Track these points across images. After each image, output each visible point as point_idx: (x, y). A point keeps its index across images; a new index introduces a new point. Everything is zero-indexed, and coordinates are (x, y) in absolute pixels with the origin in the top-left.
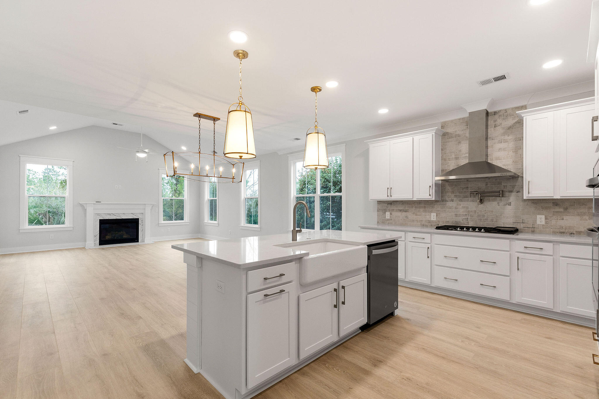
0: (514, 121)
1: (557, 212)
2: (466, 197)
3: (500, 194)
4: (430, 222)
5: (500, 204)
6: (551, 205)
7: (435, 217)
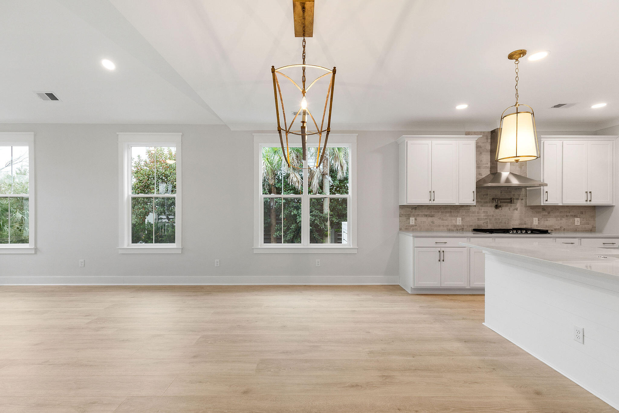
1: (544, 215)
2: (486, 203)
3: (511, 201)
5: (511, 209)
6: (541, 210)
7: (461, 221)
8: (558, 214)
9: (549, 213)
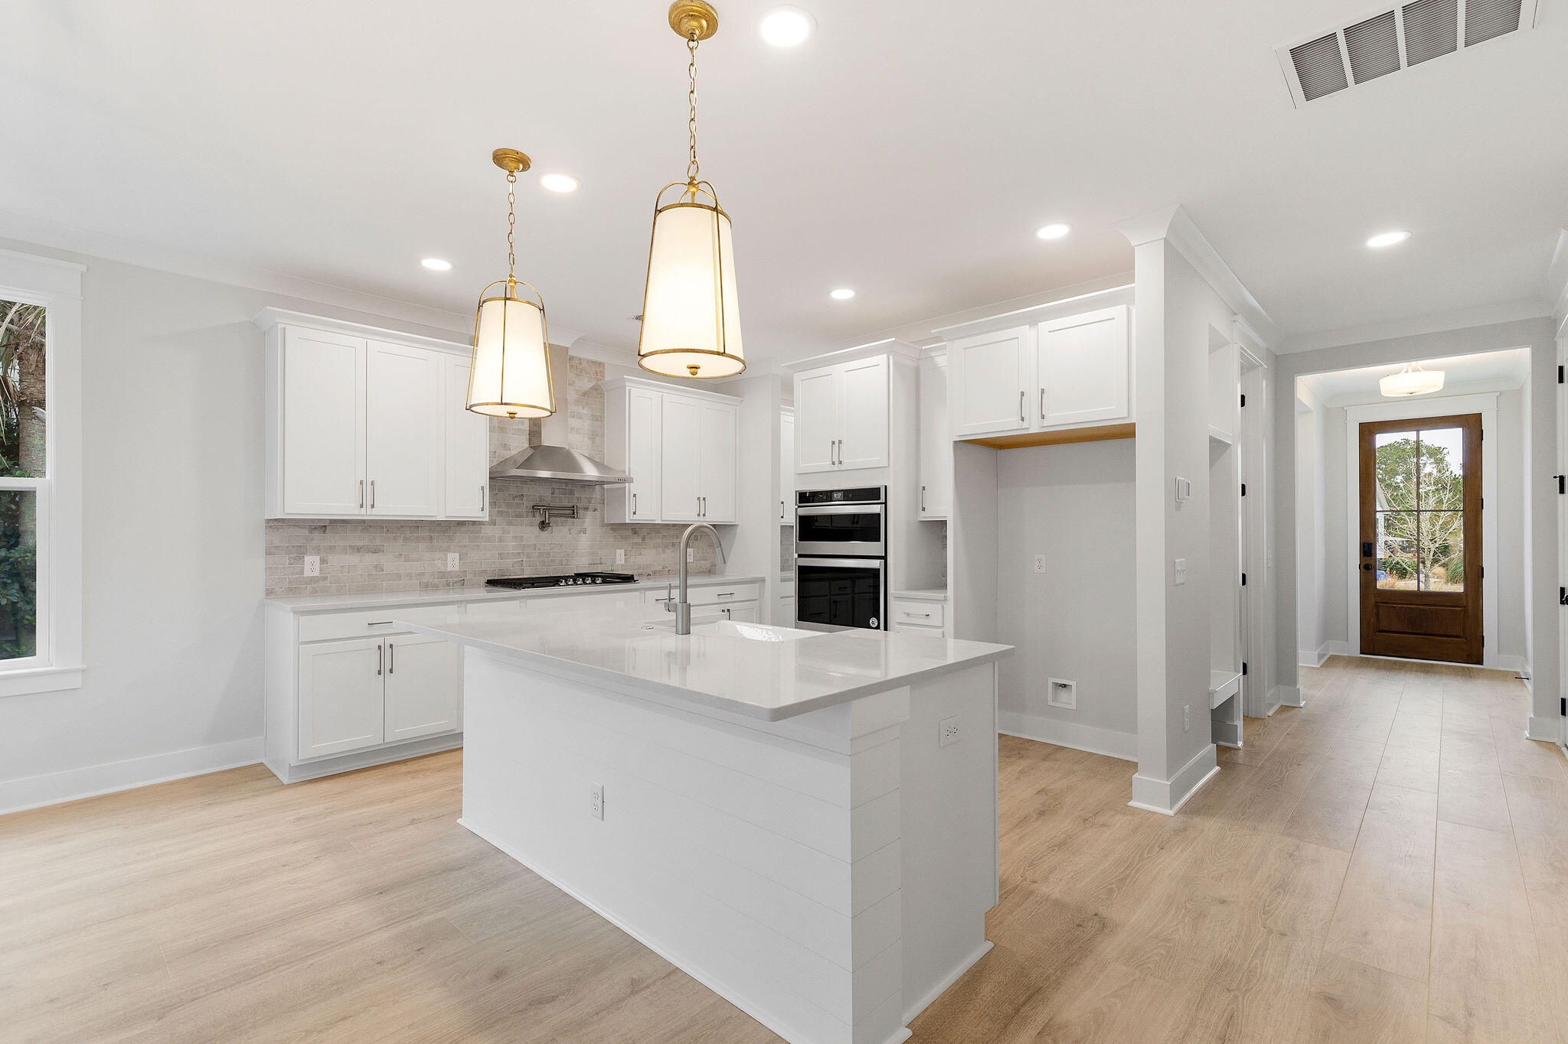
0: (591, 385)
1: (636, 544)
2: (520, 516)
3: (572, 513)
4: (443, 574)
5: (573, 531)
6: (629, 533)
7: (457, 562)
8: (659, 541)
9: (644, 539)
